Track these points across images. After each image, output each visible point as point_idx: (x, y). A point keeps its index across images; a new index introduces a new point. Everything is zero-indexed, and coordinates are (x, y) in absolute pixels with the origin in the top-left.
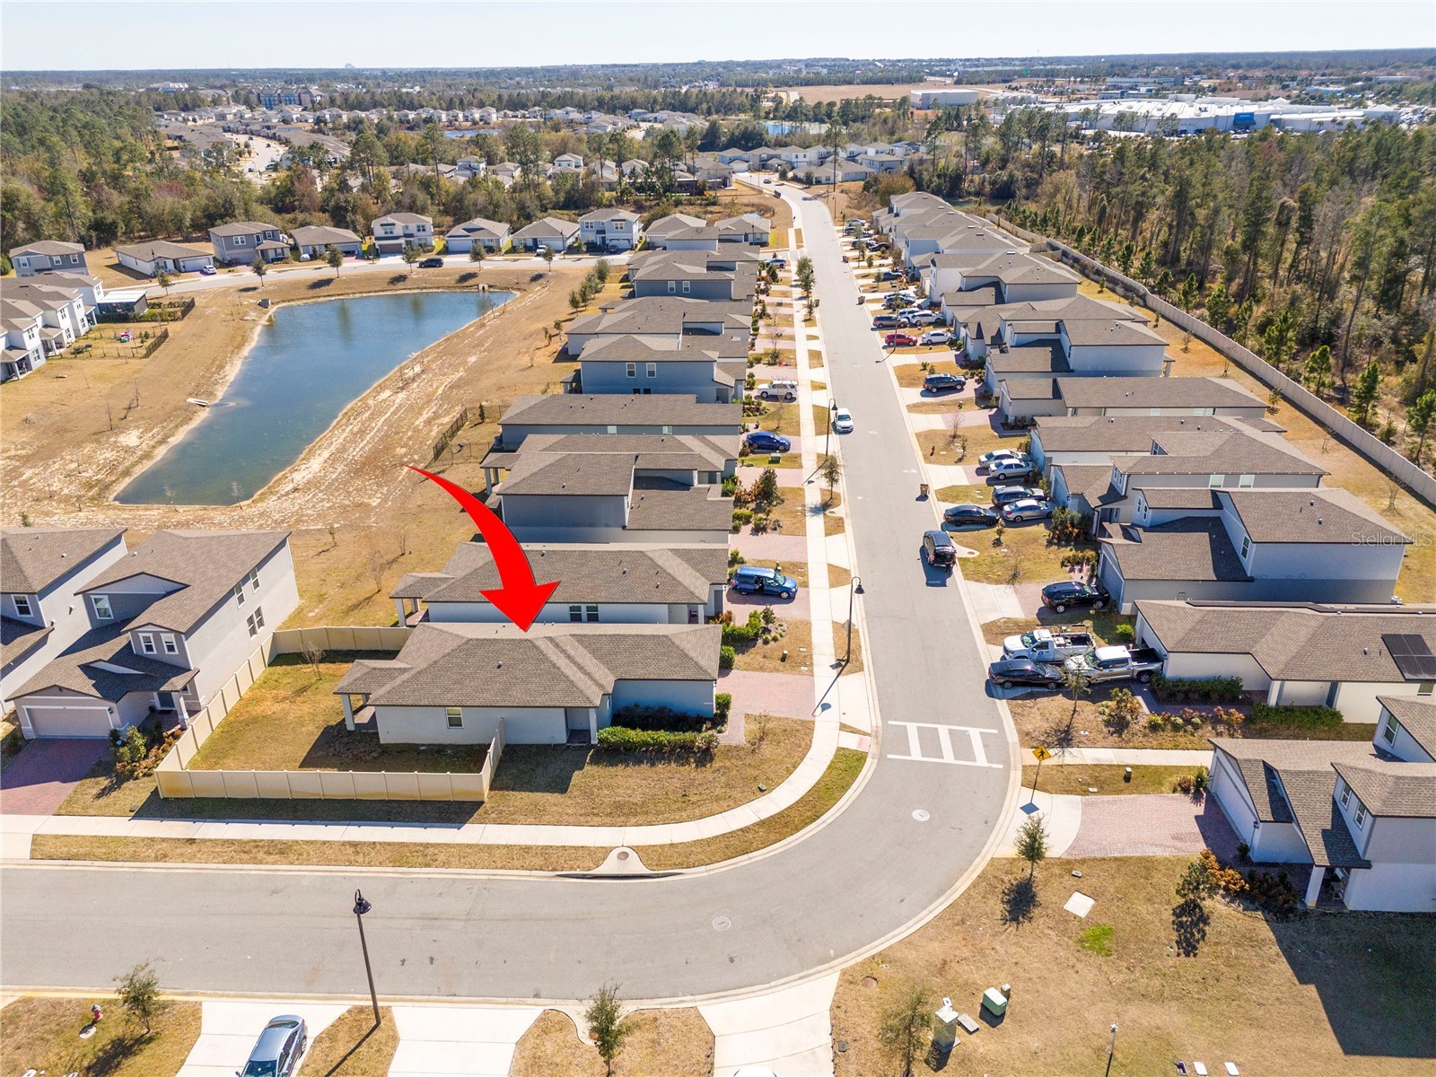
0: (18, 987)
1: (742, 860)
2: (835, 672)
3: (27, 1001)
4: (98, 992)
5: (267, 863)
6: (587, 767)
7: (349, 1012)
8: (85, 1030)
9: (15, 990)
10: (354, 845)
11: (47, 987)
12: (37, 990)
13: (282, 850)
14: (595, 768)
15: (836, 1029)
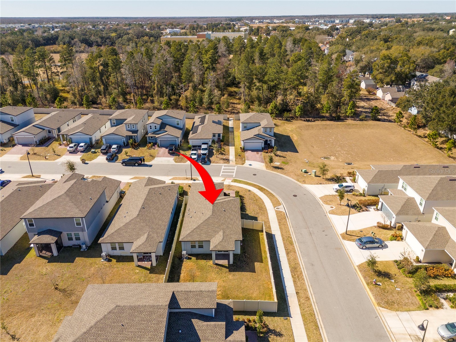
0: (376, 310)
1: (274, 194)
2: (197, 181)
3: (379, 304)
4: (366, 289)
5: (301, 271)
6: (247, 213)
7: (345, 240)
8: (379, 285)
9: (377, 310)
10: (288, 254)
11: (372, 303)
12: (374, 305)
13: (295, 270)
14: (247, 212)
15: (317, 184)
